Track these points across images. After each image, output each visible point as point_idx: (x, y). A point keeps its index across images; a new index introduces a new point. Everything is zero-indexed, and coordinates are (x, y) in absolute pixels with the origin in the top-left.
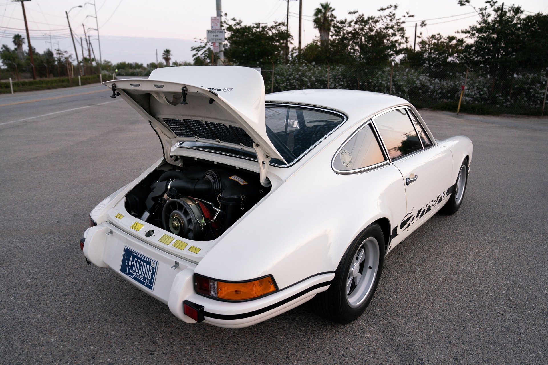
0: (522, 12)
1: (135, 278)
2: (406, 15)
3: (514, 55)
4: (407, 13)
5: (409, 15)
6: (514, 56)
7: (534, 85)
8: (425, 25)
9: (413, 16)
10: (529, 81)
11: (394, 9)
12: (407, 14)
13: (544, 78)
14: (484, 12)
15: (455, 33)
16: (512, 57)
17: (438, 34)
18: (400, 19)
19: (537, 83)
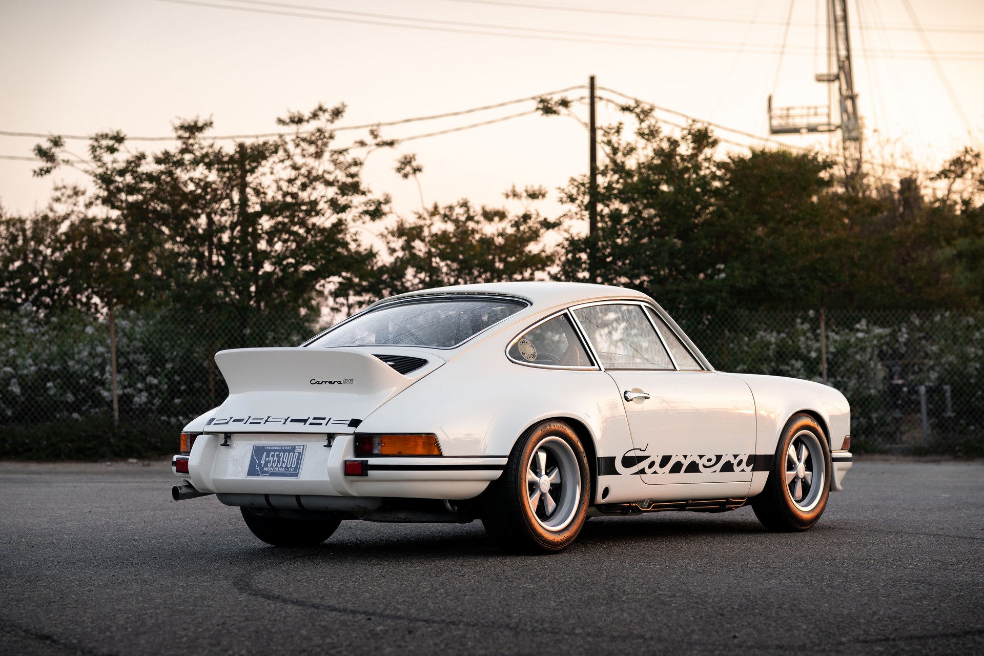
0: (715, 143)
1: (272, 474)
2: (369, 139)
3: (720, 271)
4: (374, 134)
5: (379, 140)
6: (723, 275)
7: (787, 364)
8: (417, 170)
9: (391, 144)
10: (771, 353)
11: (330, 118)
12: (371, 137)
13: (810, 343)
14: (614, 139)
15: (504, 197)
16: (716, 277)
17: (461, 202)
18: (346, 150)
19: (793, 357)
